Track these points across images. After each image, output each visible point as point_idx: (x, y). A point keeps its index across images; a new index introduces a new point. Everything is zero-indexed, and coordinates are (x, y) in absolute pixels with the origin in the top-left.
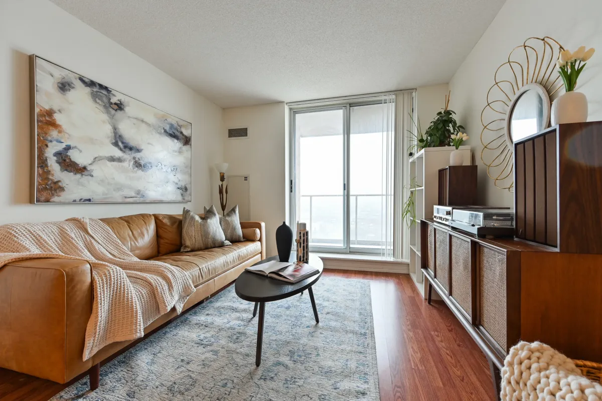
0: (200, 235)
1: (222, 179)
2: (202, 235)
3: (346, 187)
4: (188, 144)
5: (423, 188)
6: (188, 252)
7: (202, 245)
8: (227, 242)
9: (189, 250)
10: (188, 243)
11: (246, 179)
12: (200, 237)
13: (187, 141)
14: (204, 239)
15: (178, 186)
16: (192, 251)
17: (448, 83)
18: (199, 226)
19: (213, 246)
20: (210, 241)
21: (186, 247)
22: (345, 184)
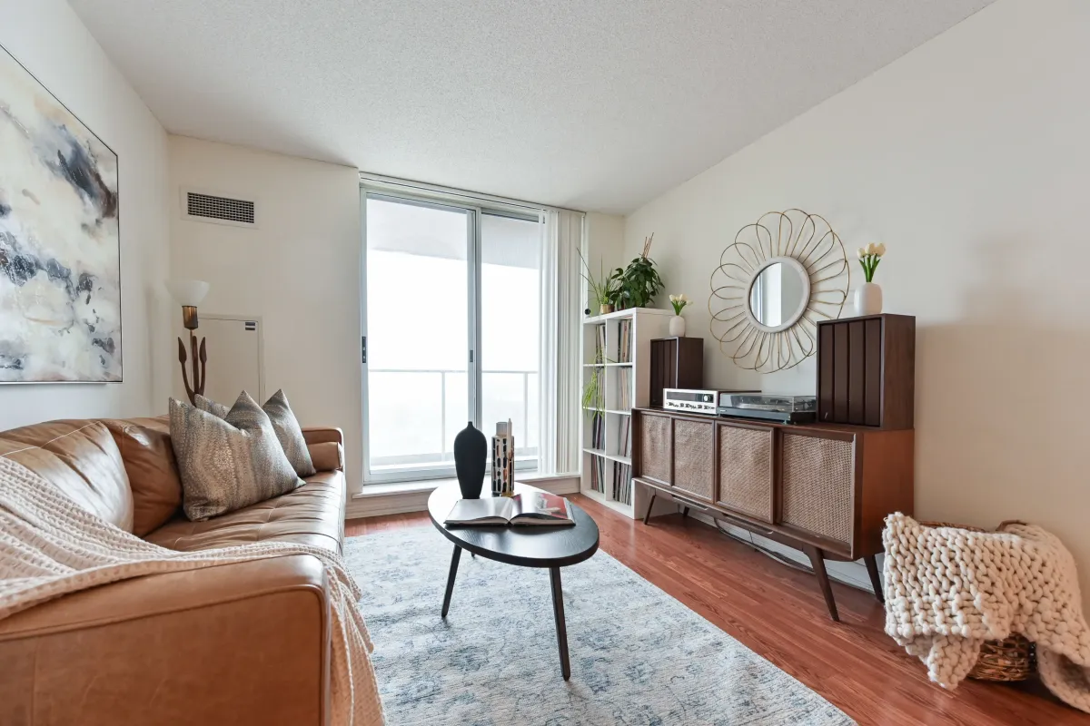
0: (249, 467)
1: (191, 321)
2: (253, 469)
3: (475, 356)
4: (113, 216)
5: (633, 363)
6: (217, 516)
7: (254, 495)
8: (301, 482)
9: (221, 510)
10: (216, 492)
11: (250, 326)
12: (251, 473)
13: (110, 203)
14: (258, 477)
15: (94, 335)
16: (230, 512)
17: (623, 216)
18: (246, 447)
19: (276, 491)
20: (272, 480)
21: (207, 503)
22: (471, 352)
